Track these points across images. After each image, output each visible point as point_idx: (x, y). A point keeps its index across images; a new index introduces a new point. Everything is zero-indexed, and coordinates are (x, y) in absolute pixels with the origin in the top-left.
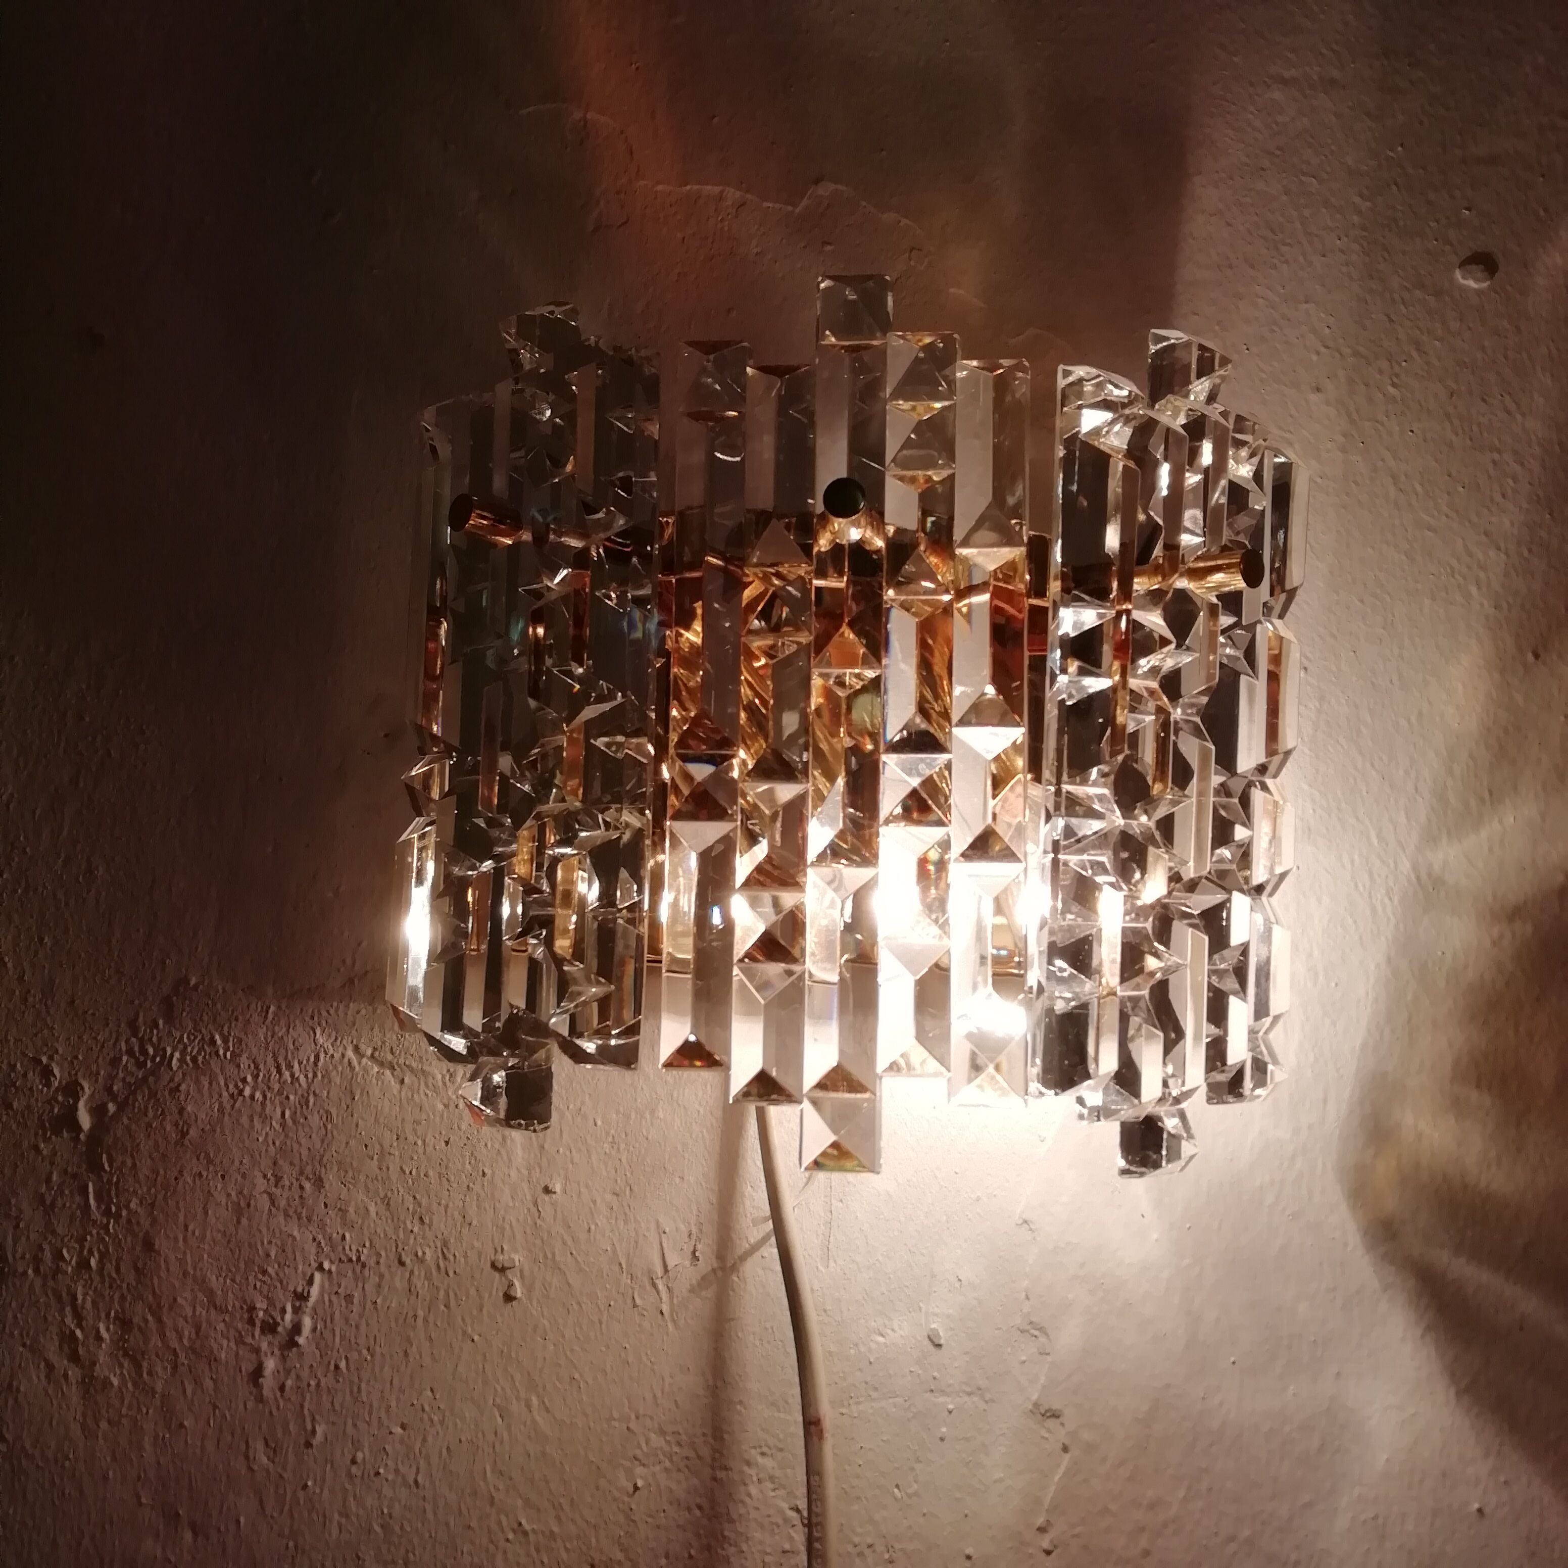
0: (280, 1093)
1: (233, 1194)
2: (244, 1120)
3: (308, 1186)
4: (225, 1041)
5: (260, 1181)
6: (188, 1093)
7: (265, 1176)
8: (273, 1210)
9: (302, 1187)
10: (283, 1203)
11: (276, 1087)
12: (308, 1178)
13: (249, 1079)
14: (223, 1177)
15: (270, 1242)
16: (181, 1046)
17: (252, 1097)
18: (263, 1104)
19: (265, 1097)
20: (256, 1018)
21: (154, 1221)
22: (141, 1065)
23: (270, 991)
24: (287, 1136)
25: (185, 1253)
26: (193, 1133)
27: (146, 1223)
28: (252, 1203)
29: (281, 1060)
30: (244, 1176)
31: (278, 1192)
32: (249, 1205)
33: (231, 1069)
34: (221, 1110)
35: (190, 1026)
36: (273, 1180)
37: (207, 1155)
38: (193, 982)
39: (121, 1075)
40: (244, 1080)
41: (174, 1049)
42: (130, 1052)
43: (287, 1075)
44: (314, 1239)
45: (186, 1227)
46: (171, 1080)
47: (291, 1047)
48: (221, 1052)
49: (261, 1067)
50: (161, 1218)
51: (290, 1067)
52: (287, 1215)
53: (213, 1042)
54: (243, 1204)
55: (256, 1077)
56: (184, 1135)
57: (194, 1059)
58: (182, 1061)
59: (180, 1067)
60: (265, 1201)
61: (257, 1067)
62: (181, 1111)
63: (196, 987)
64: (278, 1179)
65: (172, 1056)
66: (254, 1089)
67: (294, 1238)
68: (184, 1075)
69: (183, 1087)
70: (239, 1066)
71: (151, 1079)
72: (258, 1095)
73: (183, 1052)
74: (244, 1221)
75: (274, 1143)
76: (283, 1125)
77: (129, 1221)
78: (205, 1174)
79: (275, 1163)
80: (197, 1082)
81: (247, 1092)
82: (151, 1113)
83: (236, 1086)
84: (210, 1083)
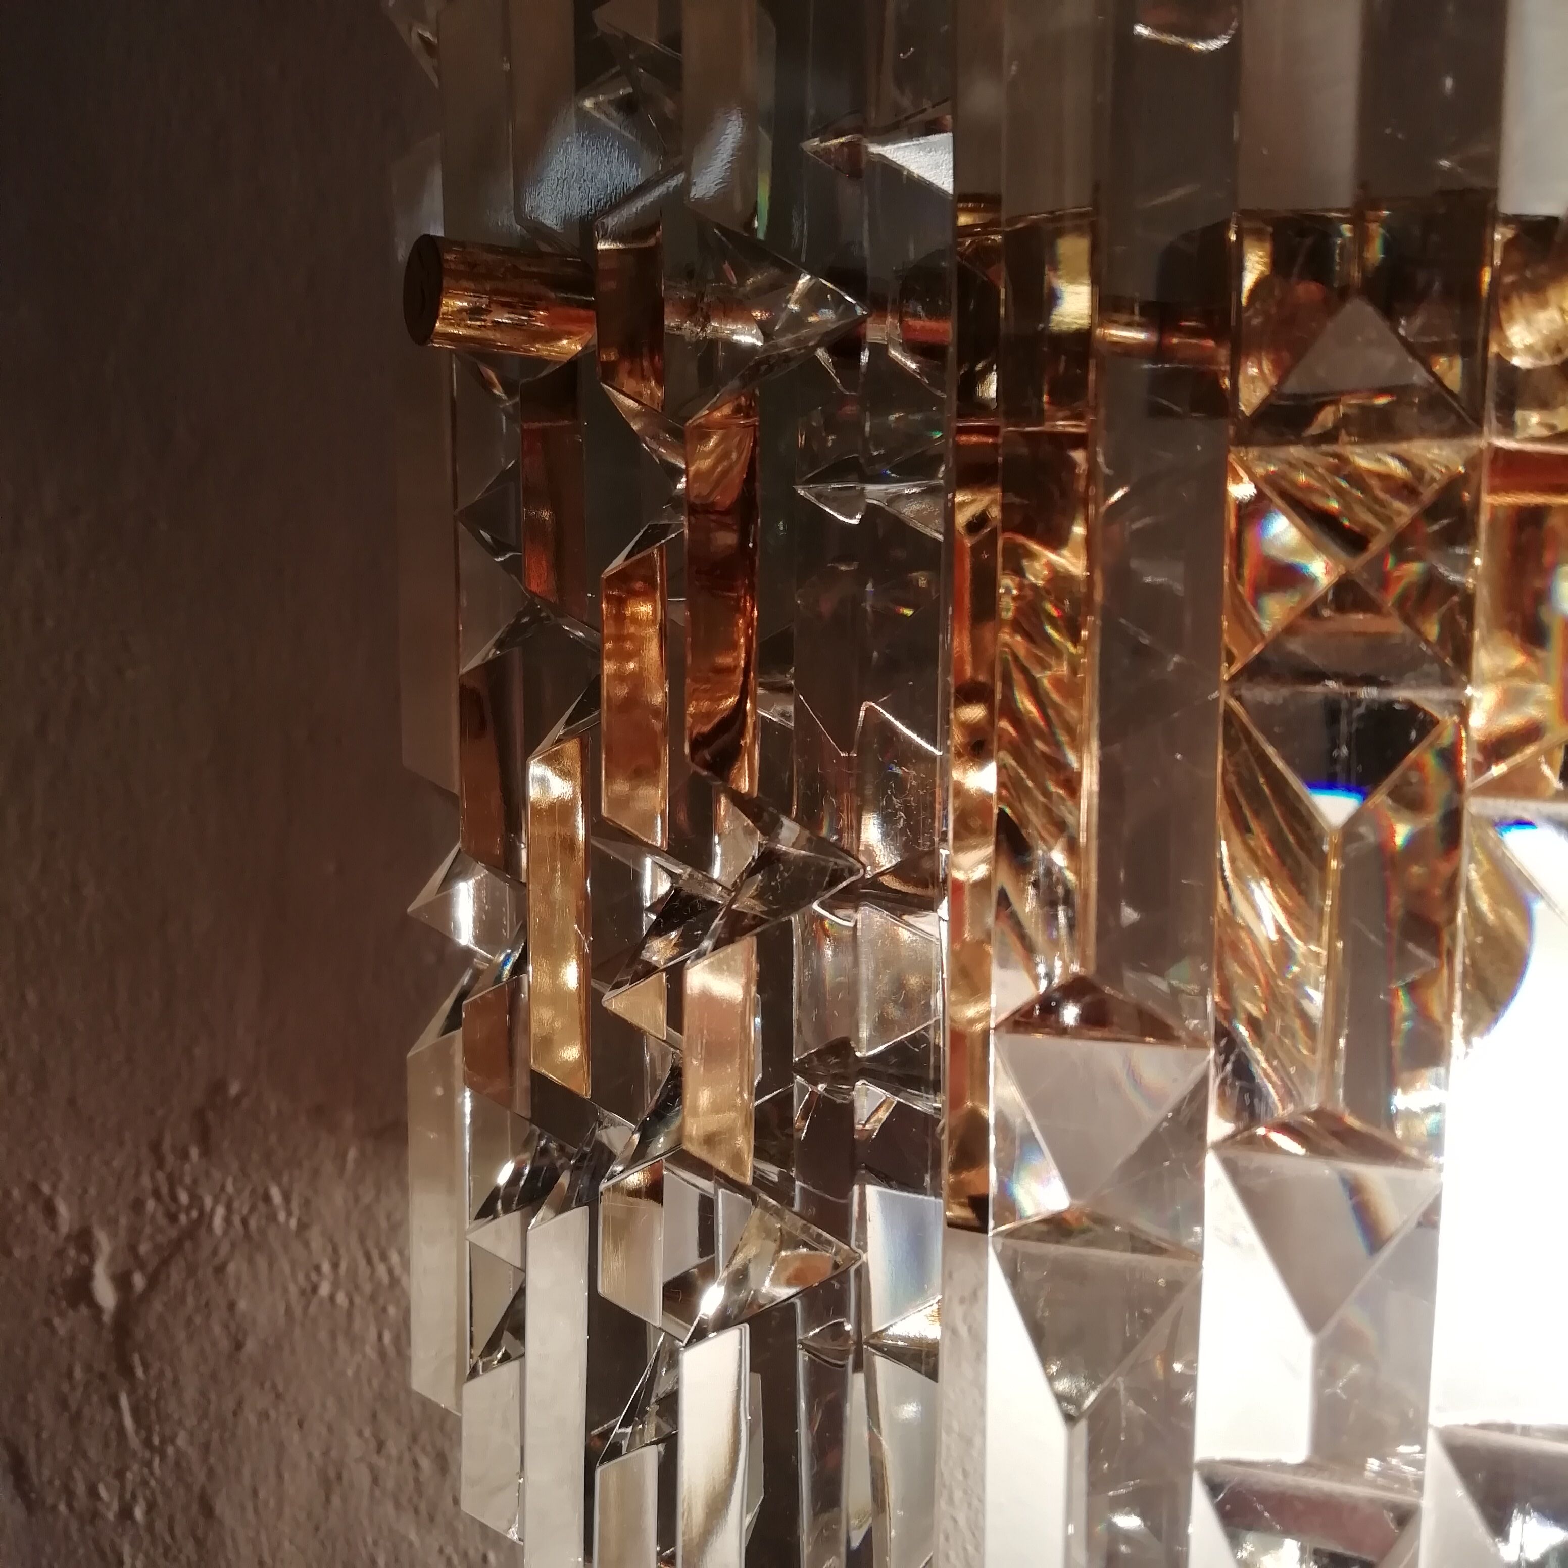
0: (373, 1298)
1: (317, 1454)
2: (323, 1335)
3: (425, 1463)
4: (287, 1197)
5: (354, 1441)
6: (239, 1280)
7: (360, 1434)
8: (377, 1493)
9: (416, 1464)
10: (390, 1484)
11: (368, 1288)
12: (424, 1450)
13: (326, 1268)
14: (300, 1424)
15: (375, 1543)
16: (224, 1198)
17: (332, 1298)
18: (349, 1315)
19: (351, 1302)
20: (329, 1168)
21: (211, 1473)
22: (173, 1218)
23: (348, 1120)
24: (388, 1375)
25: (258, 1533)
26: (251, 1346)
27: (201, 1476)
28: (345, 1475)
29: (370, 1244)
30: (330, 1429)
31: (381, 1463)
32: (339, 1477)
33: (297, 1247)
34: (289, 1311)
35: (235, 1166)
36: (373, 1444)
37: (274, 1386)
38: (234, 1089)
39: (148, 1230)
40: (318, 1269)
41: (216, 1201)
42: (156, 1194)
43: (381, 1269)
44: (441, 1551)
45: (255, 1493)
46: (215, 1252)
47: (384, 1224)
48: (282, 1216)
49: (342, 1251)
50: (220, 1470)
51: (384, 1257)
52: (397, 1506)
53: (267, 1198)
54: (332, 1473)
55: (335, 1266)
56: (239, 1346)
57: (245, 1222)
58: (228, 1220)
59: (226, 1233)
60: (363, 1478)
61: (335, 1250)
62: (232, 1306)
63: (238, 1099)
64: (380, 1446)
65: (213, 1210)
66: (336, 1285)
67: (411, 1545)
68: (233, 1245)
69: (231, 1268)
70: (307, 1244)
71: (188, 1245)
72: (341, 1298)
73: (229, 1208)
74: (336, 1501)
75: (369, 1381)
76: (382, 1354)
77: (178, 1464)
78: (273, 1414)
79: (374, 1416)
80: (251, 1261)
81: (325, 1289)
82: (190, 1300)
83: (307, 1277)
84: (271, 1266)
